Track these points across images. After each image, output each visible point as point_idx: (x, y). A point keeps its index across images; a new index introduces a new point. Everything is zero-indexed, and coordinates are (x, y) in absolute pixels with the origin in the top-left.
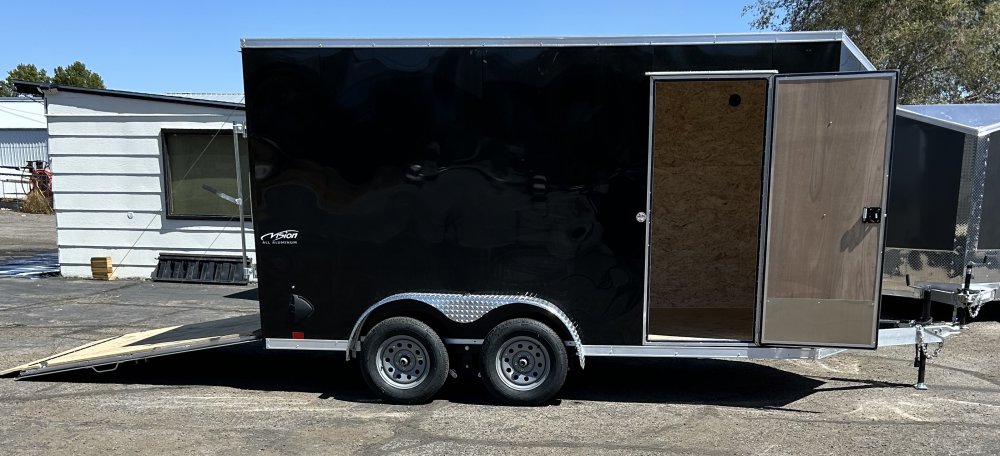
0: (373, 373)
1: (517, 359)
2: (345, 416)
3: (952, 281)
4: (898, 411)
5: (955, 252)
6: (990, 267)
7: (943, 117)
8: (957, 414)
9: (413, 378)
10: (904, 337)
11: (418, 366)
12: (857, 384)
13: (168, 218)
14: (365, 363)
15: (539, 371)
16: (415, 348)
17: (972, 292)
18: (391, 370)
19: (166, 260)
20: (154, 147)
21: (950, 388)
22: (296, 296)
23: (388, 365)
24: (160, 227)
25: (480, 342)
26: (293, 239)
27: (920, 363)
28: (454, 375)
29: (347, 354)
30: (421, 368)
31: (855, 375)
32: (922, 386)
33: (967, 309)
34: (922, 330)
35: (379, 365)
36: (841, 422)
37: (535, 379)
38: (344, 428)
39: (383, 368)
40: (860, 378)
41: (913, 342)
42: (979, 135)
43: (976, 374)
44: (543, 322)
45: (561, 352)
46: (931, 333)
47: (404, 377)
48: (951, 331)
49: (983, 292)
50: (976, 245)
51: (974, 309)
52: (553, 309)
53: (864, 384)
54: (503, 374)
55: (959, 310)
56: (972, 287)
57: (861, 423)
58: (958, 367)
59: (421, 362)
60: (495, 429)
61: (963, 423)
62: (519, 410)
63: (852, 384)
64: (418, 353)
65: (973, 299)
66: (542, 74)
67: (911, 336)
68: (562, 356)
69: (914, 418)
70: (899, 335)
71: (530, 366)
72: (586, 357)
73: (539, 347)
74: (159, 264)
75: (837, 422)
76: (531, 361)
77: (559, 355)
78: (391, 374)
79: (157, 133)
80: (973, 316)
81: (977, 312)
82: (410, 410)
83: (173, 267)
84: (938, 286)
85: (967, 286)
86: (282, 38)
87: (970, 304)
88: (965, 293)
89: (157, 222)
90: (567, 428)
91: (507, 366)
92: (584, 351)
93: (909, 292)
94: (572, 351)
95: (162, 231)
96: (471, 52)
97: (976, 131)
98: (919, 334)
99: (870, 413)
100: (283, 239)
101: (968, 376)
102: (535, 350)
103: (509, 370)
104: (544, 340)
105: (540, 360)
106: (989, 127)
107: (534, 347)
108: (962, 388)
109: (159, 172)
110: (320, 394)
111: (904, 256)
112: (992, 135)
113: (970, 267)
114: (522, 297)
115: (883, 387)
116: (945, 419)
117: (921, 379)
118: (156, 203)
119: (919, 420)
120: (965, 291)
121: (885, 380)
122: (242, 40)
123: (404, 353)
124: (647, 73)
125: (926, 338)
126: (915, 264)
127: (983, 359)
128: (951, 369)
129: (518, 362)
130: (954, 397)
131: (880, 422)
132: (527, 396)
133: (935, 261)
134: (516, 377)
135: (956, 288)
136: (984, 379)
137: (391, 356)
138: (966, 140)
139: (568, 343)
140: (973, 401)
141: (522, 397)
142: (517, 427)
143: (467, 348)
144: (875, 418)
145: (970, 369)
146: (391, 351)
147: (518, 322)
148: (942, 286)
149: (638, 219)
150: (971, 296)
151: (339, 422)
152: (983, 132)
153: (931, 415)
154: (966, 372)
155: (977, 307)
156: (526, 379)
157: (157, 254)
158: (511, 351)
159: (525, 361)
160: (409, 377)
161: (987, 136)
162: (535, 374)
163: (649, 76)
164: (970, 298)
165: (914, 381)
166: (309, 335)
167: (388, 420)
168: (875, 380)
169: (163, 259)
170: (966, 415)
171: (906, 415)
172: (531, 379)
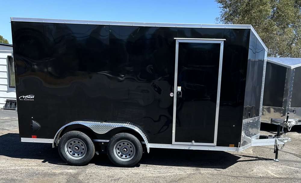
0: (63, 153)
1: (122, 149)
2: (49, 171)
3: (282, 118)
4: (269, 172)
5: (283, 108)
6: (294, 113)
7: (279, 61)
8: (292, 174)
9: (80, 155)
10: (271, 142)
11: (82, 151)
12: (252, 159)
13: (10, 87)
14: (60, 149)
15: (131, 153)
16: (81, 143)
17: (289, 122)
18: (71, 152)
19: (9, 102)
20: (5, 62)
21: (287, 161)
22: (33, 121)
23: (70, 150)
24: (7, 90)
25: (108, 141)
26: (32, 99)
27: (276, 151)
28: (98, 154)
29: (53, 144)
30: (83, 151)
31: (251, 154)
32: (277, 160)
33: (287, 128)
34: (277, 140)
35: (66, 149)
36: (248, 177)
37: (129, 157)
38: (46, 178)
39: (68, 151)
40: (253, 156)
41: (274, 144)
42: (291, 68)
43: (294, 154)
44: (133, 135)
45: (140, 147)
46: (280, 141)
47: (76, 155)
48: (288, 140)
49: (293, 122)
50: (290, 105)
51: (289, 128)
52: (137, 129)
53: (255, 159)
54: (116, 154)
55: (284, 128)
56: (289, 120)
57: (256, 178)
58: (287, 151)
59: (83, 149)
60: (110, 179)
61: (295, 178)
62: (122, 169)
63: (251, 159)
64: (82, 145)
65: (289, 125)
66: (133, 37)
67: (273, 142)
68: (140, 148)
69: (276, 176)
70: (269, 141)
71: (128, 152)
72: (150, 148)
73: (131, 144)
74: (6, 103)
75: (247, 177)
76: (128, 149)
77: (139, 148)
78: (71, 153)
79: (6, 57)
80: (289, 130)
81: (290, 129)
82: (77, 169)
83: (11, 104)
84: (277, 119)
85: (287, 120)
86: (28, 18)
87: (288, 126)
88: (287, 122)
89: (6, 88)
90: (140, 179)
91: (118, 151)
92: (149, 146)
93: (267, 121)
94: (144, 146)
95: (7, 92)
96: (105, 27)
97: (291, 67)
98: (276, 141)
99: (259, 173)
100: (28, 99)
101: (292, 155)
102: (130, 146)
103: (119, 153)
104: (133, 142)
105: (132, 149)
106: (295, 65)
107: (129, 144)
108: (291, 161)
109: (6, 71)
110: (43, 160)
111: (265, 108)
112: (296, 68)
113: (288, 113)
114: (125, 124)
115: (262, 160)
116: (288, 176)
117: (276, 158)
118: (6, 82)
119: (278, 176)
120: (286, 122)
121: (262, 157)
122: (11, 18)
123: (77, 145)
124: (174, 38)
125: (279, 143)
126: (269, 111)
127: (295, 148)
128: (285, 152)
129: (123, 150)
130: (289, 165)
131: (263, 177)
132: (126, 163)
133: (276, 111)
134: (122, 156)
135: (283, 120)
136: (298, 157)
137: (71, 146)
138: (287, 70)
139: (143, 143)
140: (296, 167)
141: (124, 164)
142: (120, 178)
143: (103, 143)
144: (262, 176)
145: (292, 152)
146: (71, 144)
147: (123, 134)
148: (278, 120)
149: (171, 95)
150: (289, 123)
151: (45, 175)
152: (293, 67)
153: (282, 174)
154: (291, 153)
155: (290, 127)
156: (126, 156)
157: (5, 99)
158: (120, 145)
159: (125, 149)
160: (78, 155)
161: (294, 69)
162: (130, 155)
163: (175, 40)
164: (288, 124)
165: (274, 158)
166: (39, 137)
167: (67, 174)
168: (259, 156)
169: (8, 101)
170: (295, 174)
171: (272, 174)
172: (128, 157)
